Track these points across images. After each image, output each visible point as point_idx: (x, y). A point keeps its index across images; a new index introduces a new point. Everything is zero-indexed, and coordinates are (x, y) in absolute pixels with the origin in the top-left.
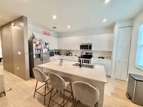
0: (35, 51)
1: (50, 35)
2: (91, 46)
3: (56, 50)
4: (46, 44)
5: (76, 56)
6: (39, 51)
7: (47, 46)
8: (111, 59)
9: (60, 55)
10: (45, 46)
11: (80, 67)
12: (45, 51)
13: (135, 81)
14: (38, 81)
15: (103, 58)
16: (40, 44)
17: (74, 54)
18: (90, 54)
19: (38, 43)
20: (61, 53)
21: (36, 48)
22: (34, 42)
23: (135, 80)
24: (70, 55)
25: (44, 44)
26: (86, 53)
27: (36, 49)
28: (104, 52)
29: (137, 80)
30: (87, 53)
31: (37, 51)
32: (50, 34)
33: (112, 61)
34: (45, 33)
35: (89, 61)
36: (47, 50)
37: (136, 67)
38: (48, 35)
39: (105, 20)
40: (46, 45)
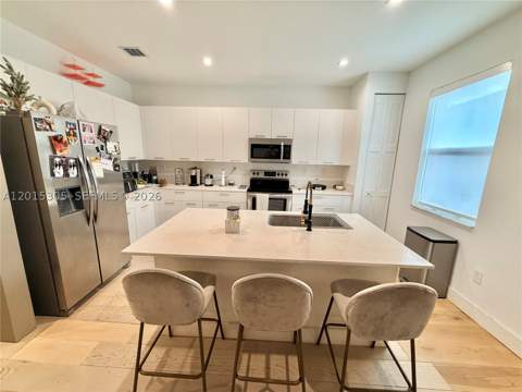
0: (53, 174)
1: (100, 85)
2: (290, 147)
3: (135, 162)
4: (104, 135)
5: (230, 184)
6: (73, 172)
7: (110, 146)
8: (344, 189)
9: (161, 183)
10: (99, 143)
11: (309, 230)
12: (100, 168)
13: (431, 243)
14: (146, 326)
15: (324, 188)
16: (72, 133)
17: (222, 176)
18: (280, 177)
19: (60, 128)
20: (160, 176)
21: (52, 160)
22: (41, 120)
23: (430, 240)
24: (208, 181)
25: (94, 134)
26: (267, 173)
27: (53, 165)
28: (324, 169)
29: (434, 242)
30: (273, 174)
31: (59, 172)
32: (98, 81)
33: (352, 196)
34: (72, 71)
35: (285, 200)
36: (111, 162)
37: (415, 208)
38: (89, 83)
39: (344, 63)
40: (105, 139)
